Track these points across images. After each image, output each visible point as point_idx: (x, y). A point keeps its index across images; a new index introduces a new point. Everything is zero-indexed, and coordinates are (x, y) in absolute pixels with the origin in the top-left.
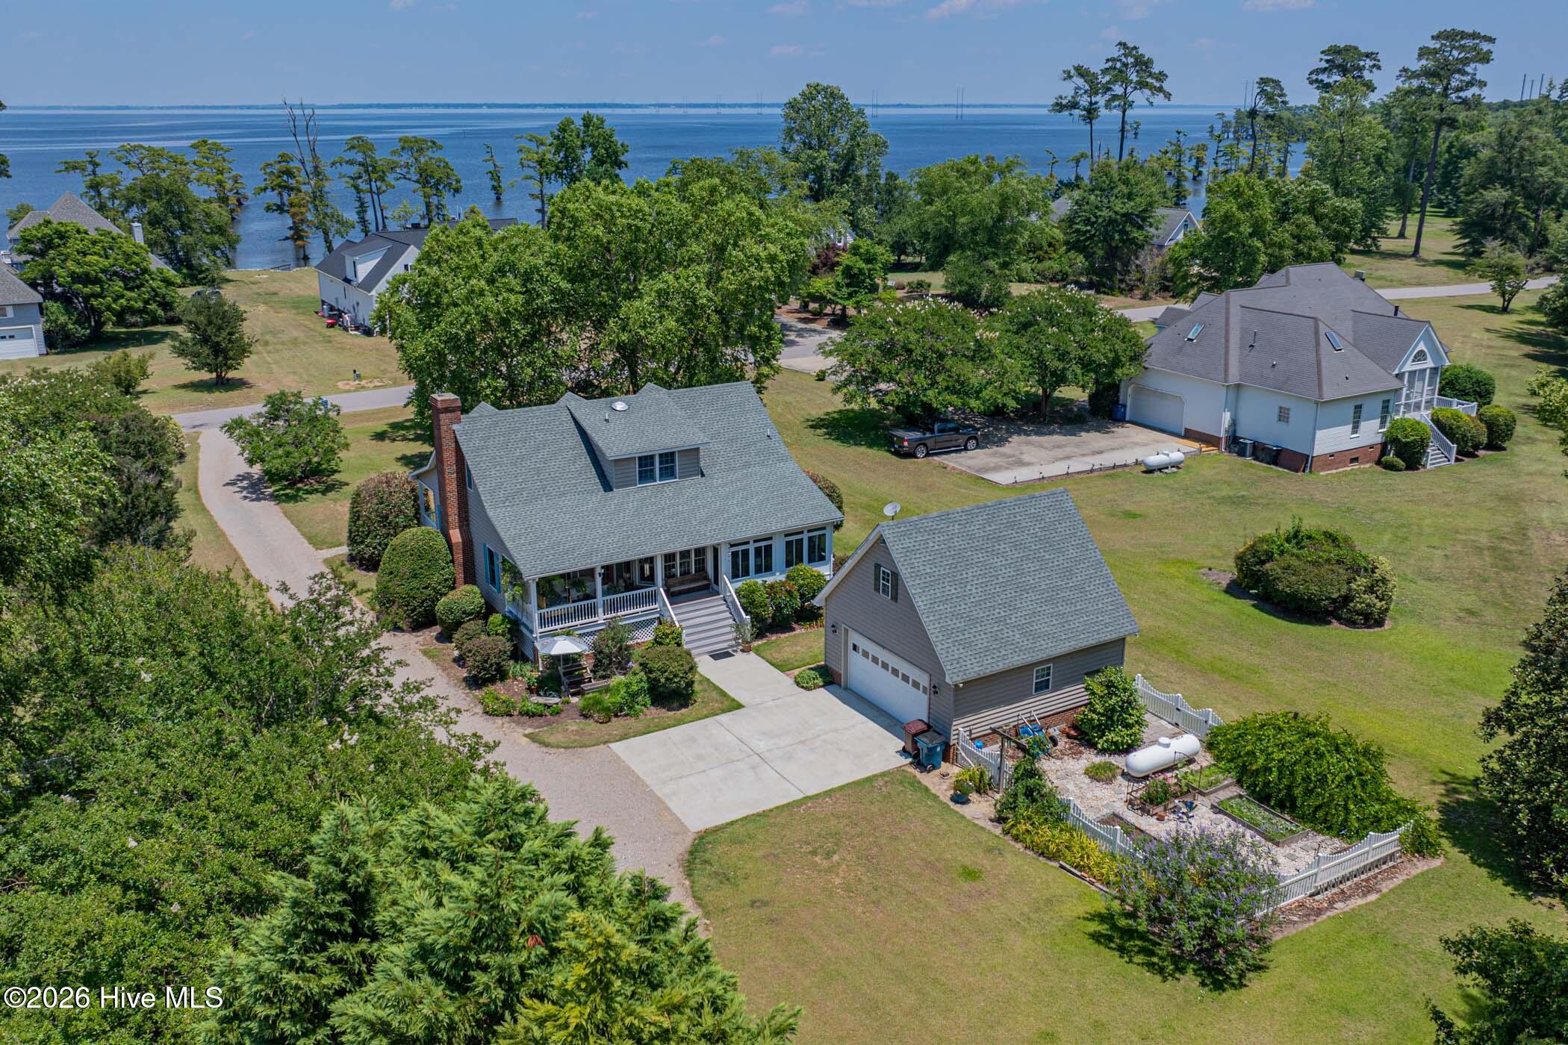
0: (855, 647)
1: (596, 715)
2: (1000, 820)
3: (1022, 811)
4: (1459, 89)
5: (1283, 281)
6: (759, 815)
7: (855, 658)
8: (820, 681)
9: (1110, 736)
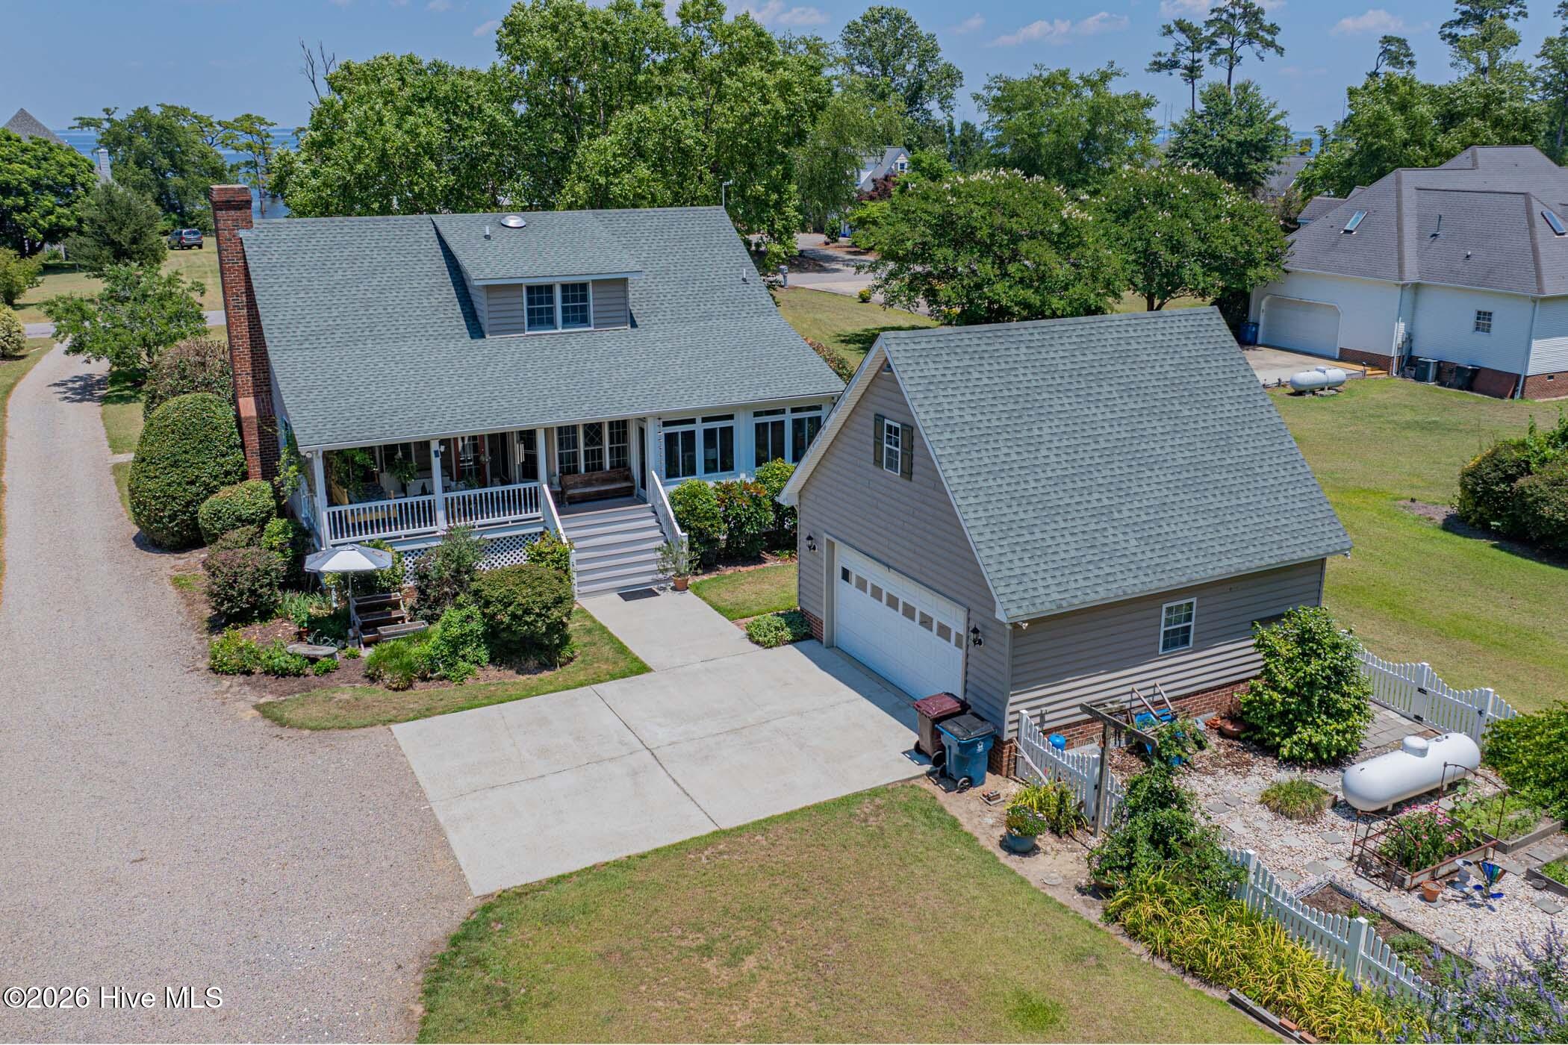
0: (846, 575)
1: (388, 677)
2: (1099, 890)
3: (1141, 874)
5: (1469, 164)
6: (618, 864)
7: (845, 592)
8: (787, 634)
9: (1306, 733)
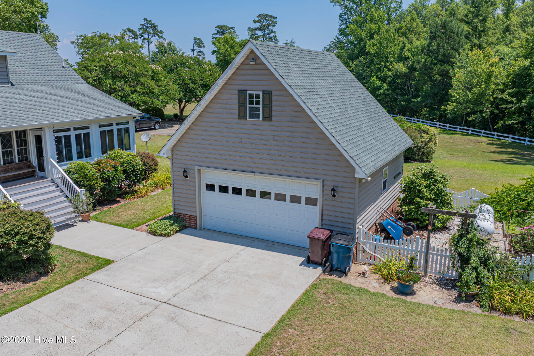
0: (209, 187)
4: (268, 34)
7: (210, 198)
8: (174, 228)
